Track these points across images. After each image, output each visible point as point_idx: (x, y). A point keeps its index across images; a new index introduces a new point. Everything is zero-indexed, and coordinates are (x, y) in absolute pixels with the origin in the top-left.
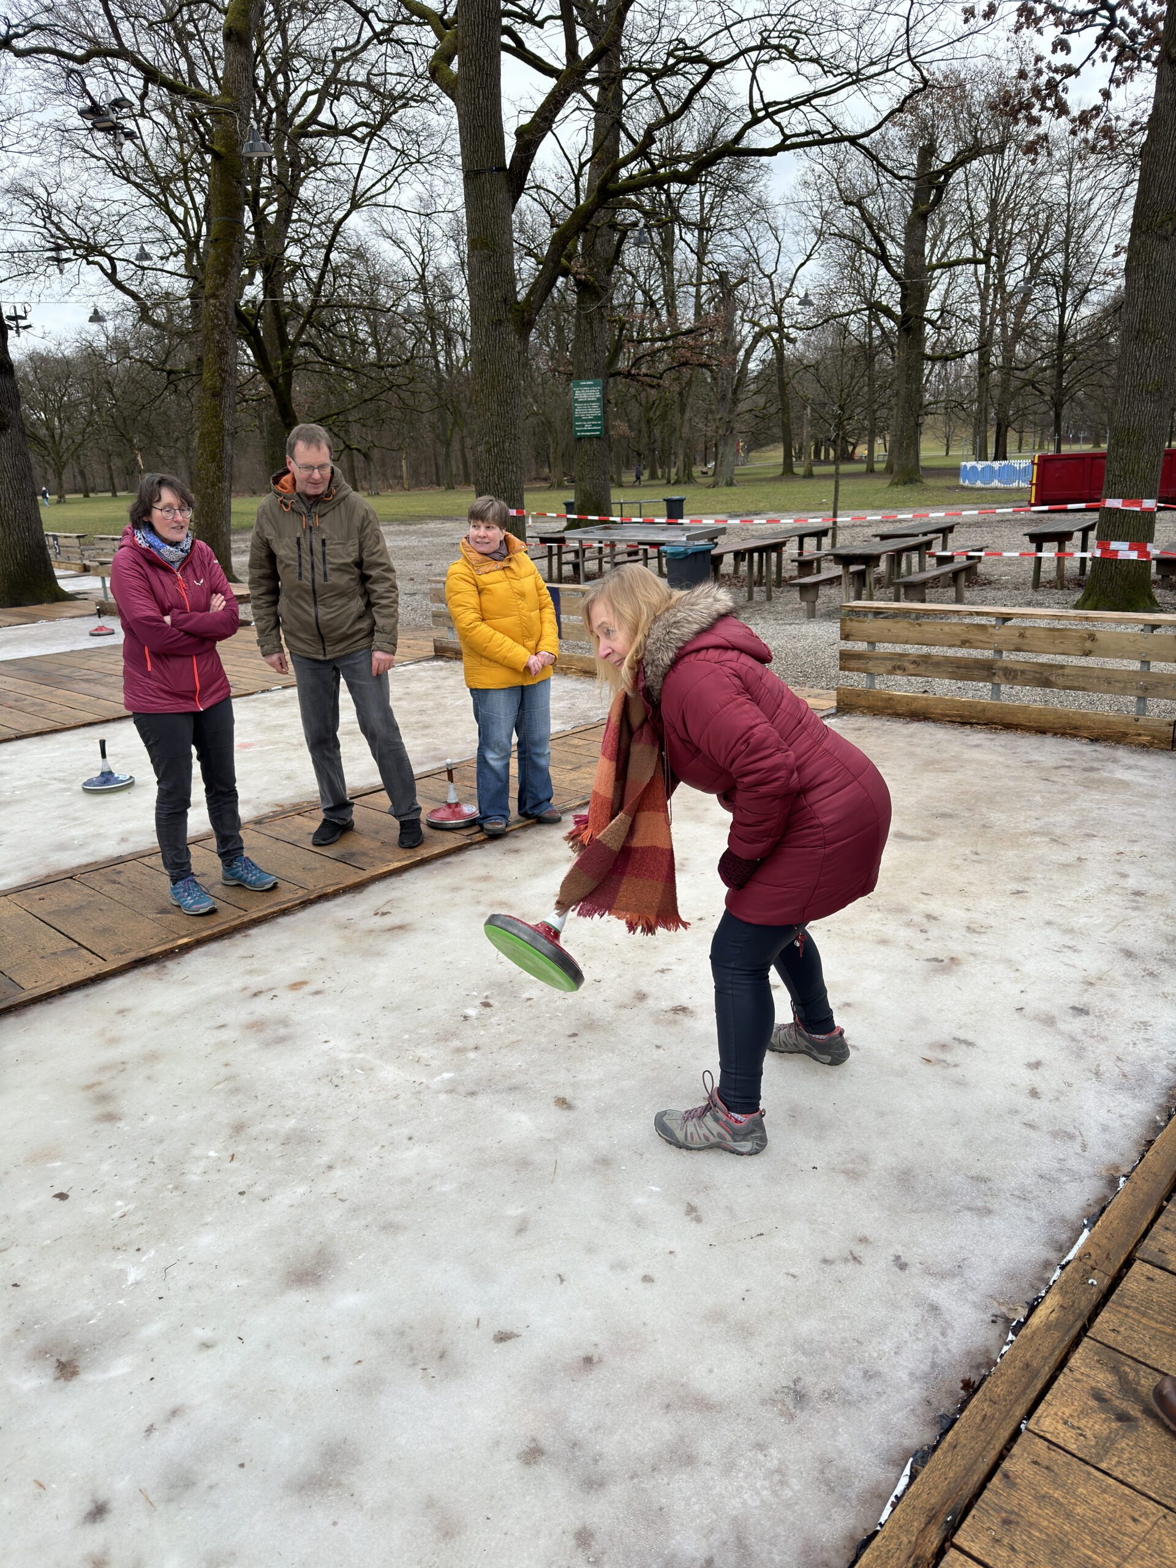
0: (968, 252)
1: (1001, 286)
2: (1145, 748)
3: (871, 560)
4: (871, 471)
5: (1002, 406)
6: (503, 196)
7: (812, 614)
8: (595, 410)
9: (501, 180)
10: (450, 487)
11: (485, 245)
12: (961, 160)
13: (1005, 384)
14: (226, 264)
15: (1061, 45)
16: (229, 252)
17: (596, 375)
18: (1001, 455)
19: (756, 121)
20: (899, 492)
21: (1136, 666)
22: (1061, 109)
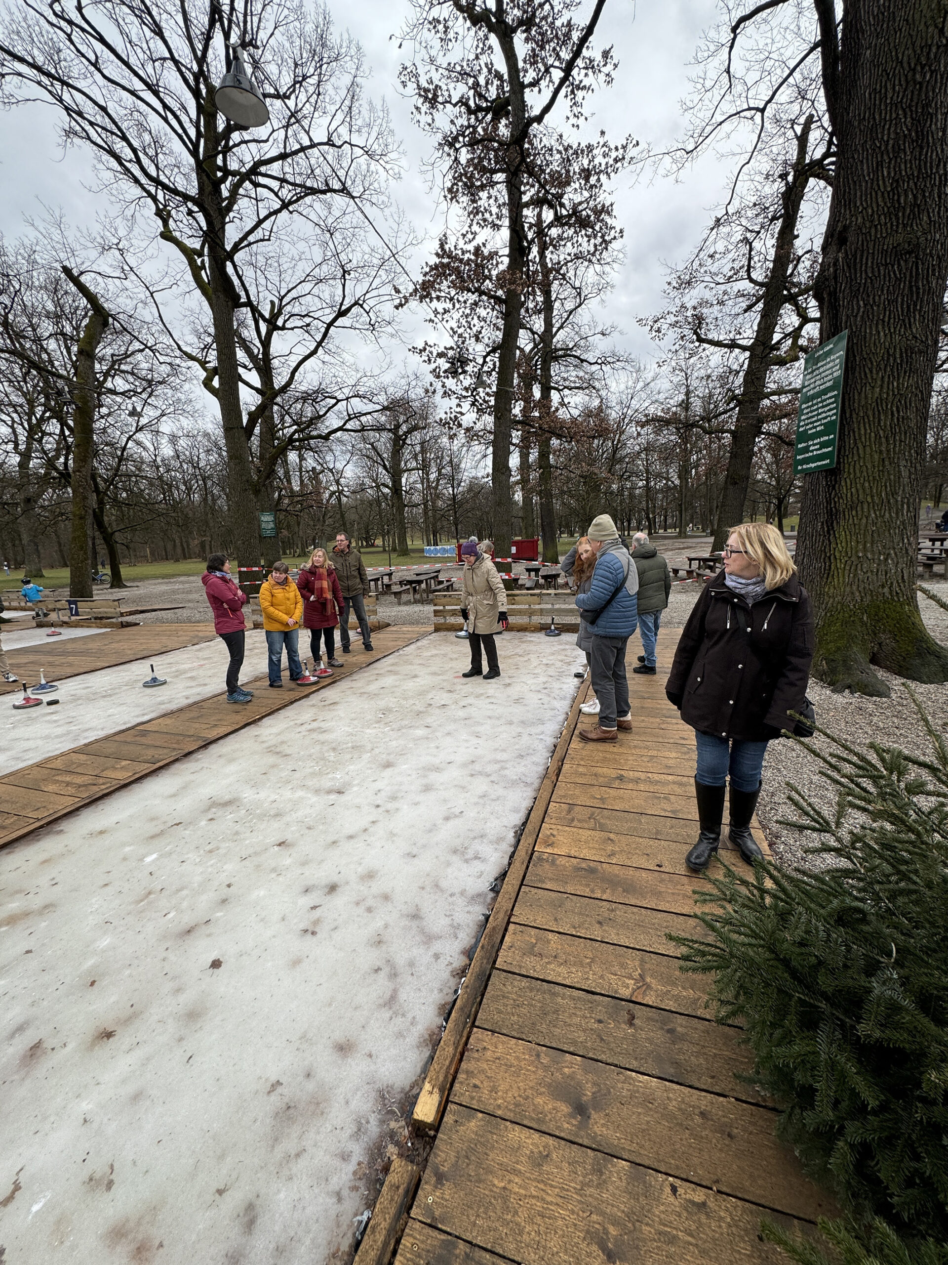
0: (414, 464)
1: (428, 480)
2: (533, 631)
3: (419, 582)
4: (384, 550)
5: (434, 525)
6: (243, 439)
7: (399, 604)
8: (272, 525)
9: (242, 432)
10: (177, 560)
11: (236, 458)
12: (410, 431)
13: (434, 516)
14: (85, 456)
15: (459, 405)
16: (87, 451)
17: (270, 510)
18: (436, 544)
19: (350, 419)
20: (401, 559)
21: (527, 607)
22: (460, 425)
